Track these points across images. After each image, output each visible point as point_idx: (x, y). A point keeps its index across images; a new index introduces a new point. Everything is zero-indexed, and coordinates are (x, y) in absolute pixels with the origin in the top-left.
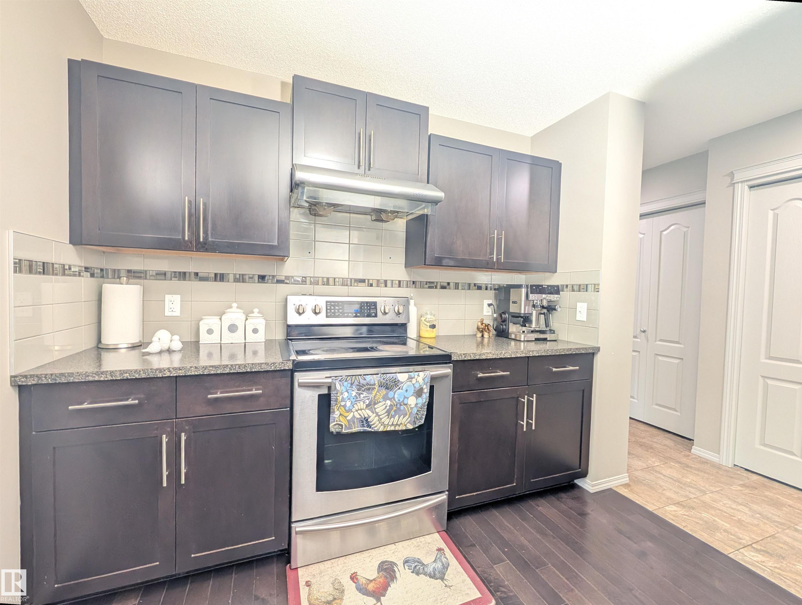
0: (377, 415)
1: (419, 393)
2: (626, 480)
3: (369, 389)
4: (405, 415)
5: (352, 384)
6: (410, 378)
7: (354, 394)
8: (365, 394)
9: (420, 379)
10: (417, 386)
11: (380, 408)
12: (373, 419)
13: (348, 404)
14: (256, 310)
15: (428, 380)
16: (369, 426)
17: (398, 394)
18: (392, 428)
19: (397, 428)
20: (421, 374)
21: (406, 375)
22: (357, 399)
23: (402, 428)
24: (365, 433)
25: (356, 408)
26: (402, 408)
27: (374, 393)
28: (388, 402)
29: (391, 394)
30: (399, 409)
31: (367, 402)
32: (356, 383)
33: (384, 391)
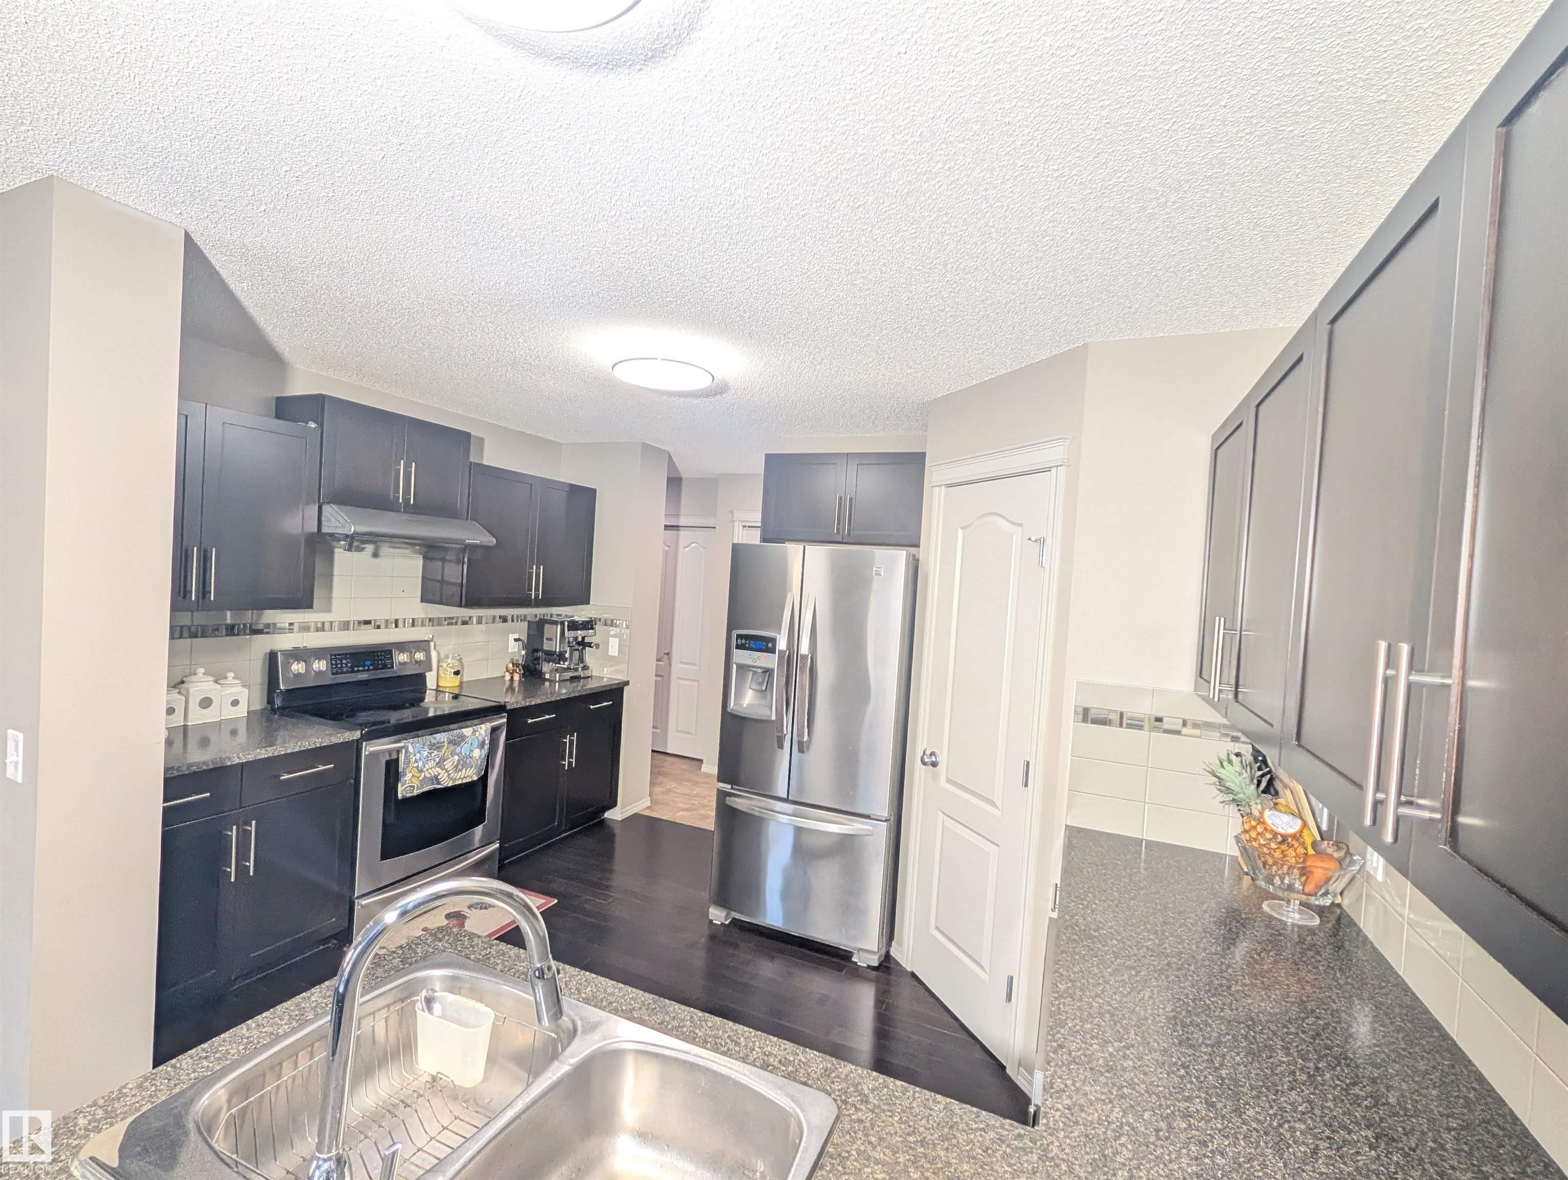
0: (447, 771)
1: (482, 745)
2: (648, 803)
3: (439, 747)
4: (471, 767)
5: (424, 745)
6: (474, 731)
7: (425, 754)
8: (436, 752)
9: (483, 732)
10: (481, 739)
11: (448, 765)
12: (443, 777)
13: (420, 764)
14: (231, 675)
15: (489, 731)
16: (439, 783)
17: (464, 749)
18: (460, 782)
19: (464, 781)
20: (483, 726)
21: (470, 729)
22: (428, 759)
23: (469, 780)
24: (435, 790)
25: (427, 767)
26: (468, 761)
27: (443, 750)
28: (456, 758)
29: (458, 750)
30: (465, 762)
31: (438, 760)
32: (428, 743)
33: (452, 748)
